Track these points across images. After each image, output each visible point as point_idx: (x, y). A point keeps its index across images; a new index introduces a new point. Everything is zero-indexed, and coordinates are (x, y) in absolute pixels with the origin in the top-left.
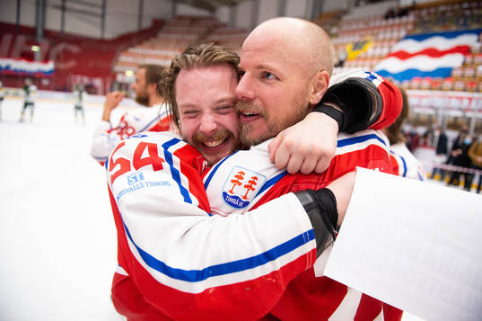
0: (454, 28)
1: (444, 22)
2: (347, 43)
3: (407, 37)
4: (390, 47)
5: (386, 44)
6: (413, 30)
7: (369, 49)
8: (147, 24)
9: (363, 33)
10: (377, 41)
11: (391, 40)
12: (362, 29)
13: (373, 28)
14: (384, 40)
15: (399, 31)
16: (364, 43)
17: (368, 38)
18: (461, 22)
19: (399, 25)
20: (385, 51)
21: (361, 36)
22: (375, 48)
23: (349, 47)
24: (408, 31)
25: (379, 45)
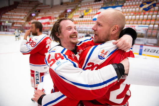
0: (114, 5)
1: (112, 3)
2: (84, 10)
3: (101, 8)
4: (97, 11)
5: (95, 10)
6: (103, 5)
7: (91, 12)
8: (12, 3)
9: (88, 7)
10: (93, 9)
11: (97, 9)
12: (88, 5)
13: (91, 5)
14: (95, 9)
15: (99, 6)
16: (89, 10)
17: (90, 8)
18: (116, 3)
19: (99, 4)
20: (96, 12)
21: (88, 8)
22: (92, 11)
23: (84, 11)
24: (102, 6)
25: (93, 10)
